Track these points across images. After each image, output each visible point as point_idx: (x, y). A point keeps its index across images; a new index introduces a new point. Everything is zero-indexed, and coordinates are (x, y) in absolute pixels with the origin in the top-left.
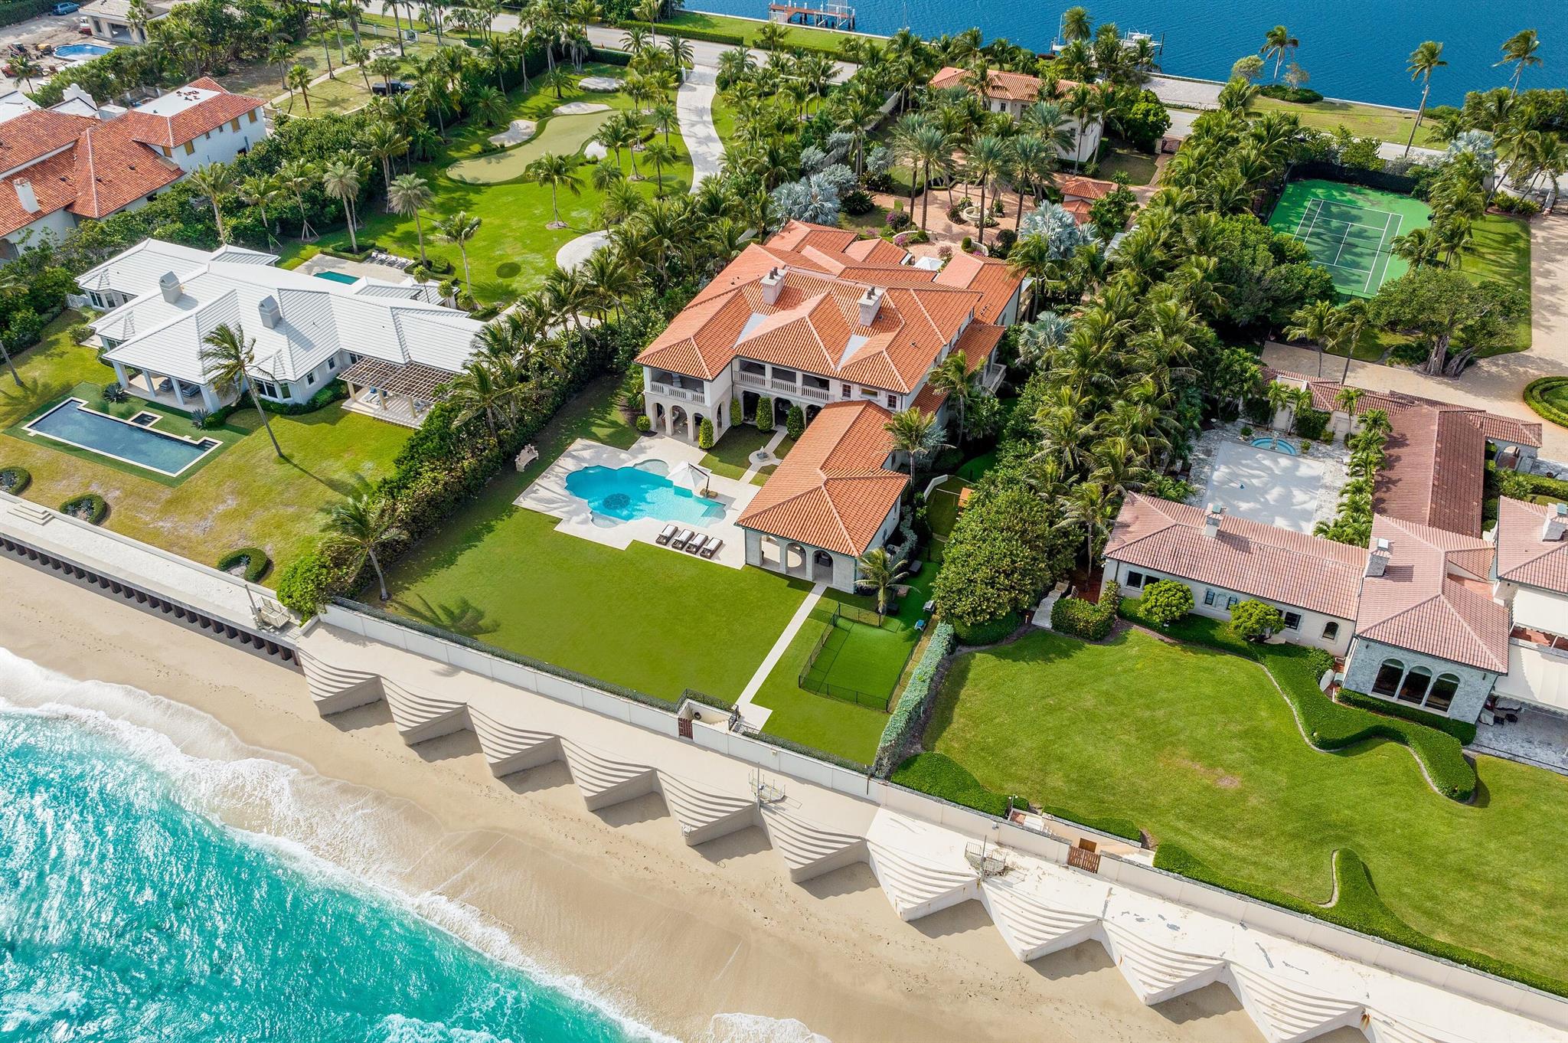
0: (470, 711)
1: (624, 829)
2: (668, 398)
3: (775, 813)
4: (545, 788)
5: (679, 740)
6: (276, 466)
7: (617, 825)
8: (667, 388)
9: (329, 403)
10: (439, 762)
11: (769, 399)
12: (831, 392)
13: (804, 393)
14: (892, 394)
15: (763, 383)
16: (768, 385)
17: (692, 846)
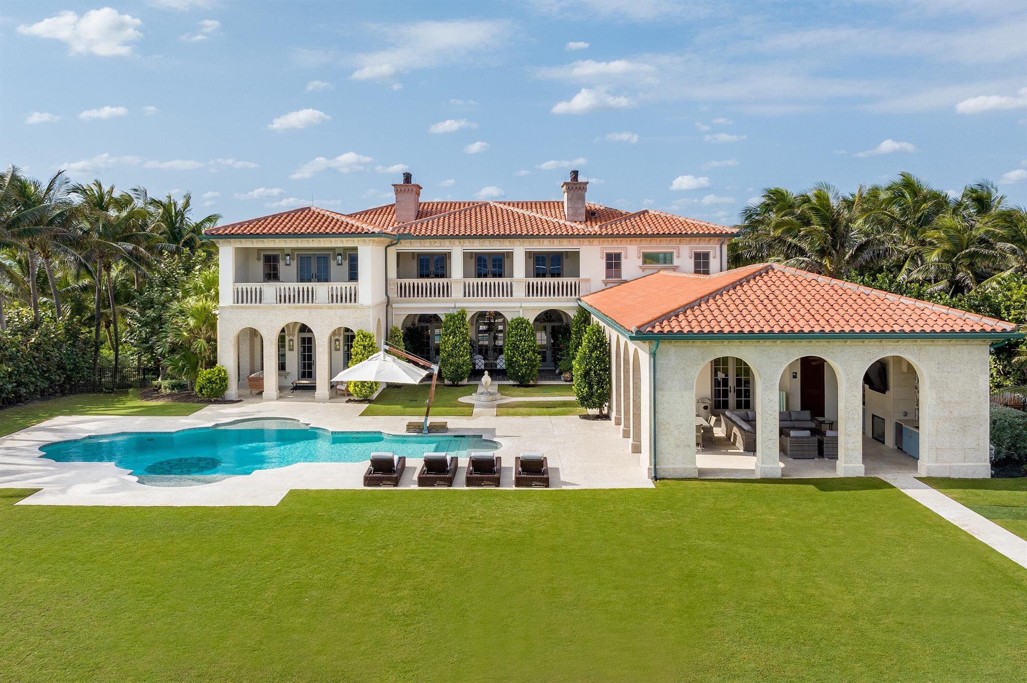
2: (271, 312)
8: (270, 289)
11: (462, 314)
12: (583, 274)
13: (531, 290)
14: (702, 247)
15: (445, 291)
16: (457, 292)
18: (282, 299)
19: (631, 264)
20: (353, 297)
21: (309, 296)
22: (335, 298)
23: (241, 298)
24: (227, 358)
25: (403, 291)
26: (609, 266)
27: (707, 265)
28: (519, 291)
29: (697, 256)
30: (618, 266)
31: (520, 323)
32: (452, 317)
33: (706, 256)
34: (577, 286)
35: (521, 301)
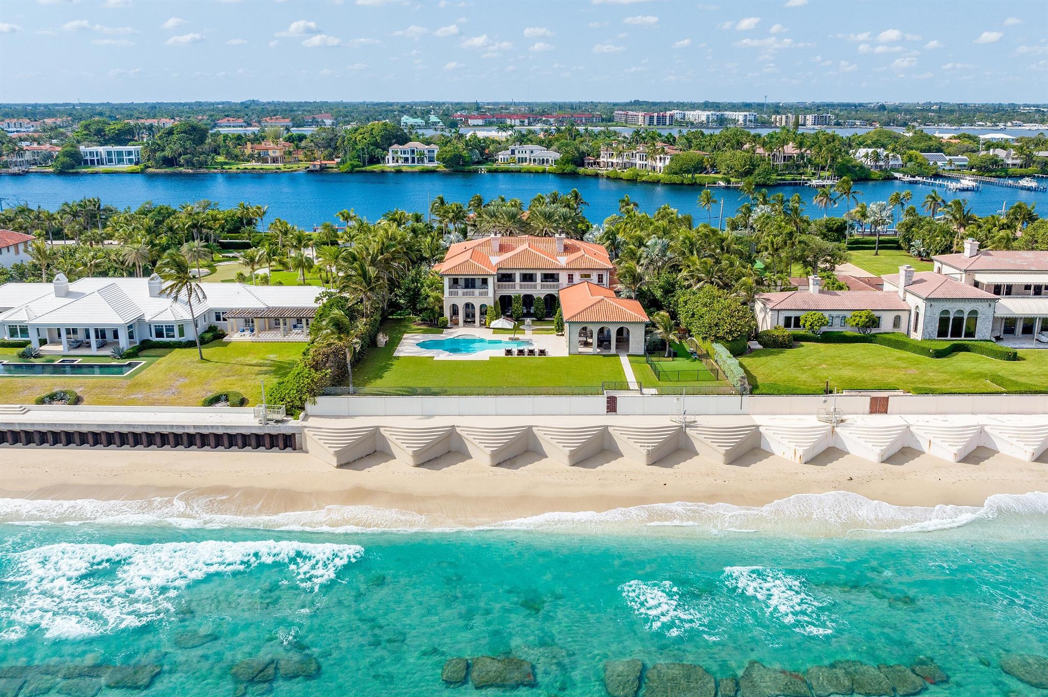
0: (458, 430)
2: (461, 298)
3: (697, 427)
4: (531, 463)
5: (607, 415)
6: (200, 365)
7: (595, 467)
8: (460, 291)
9: (211, 341)
10: (445, 469)
11: (519, 295)
12: (560, 282)
13: (542, 287)
14: (601, 272)
15: (514, 287)
16: (518, 287)
17: (651, 465)
18: (464, 294)
19: (577, 278)
20: (487, 293)
21: (473, 294)
22: (480, 294)
23: (451, 294)
24: (447, 313)
25: (499, 287)
26: (569, 278)
27: (602, 278)
28: (539, 287)
29: (599, 275)
30: (572, 277)
31: (539, 299)
32: (516, 297)
33: (602, 275)
34: (558, 286)
35: (539, 290)
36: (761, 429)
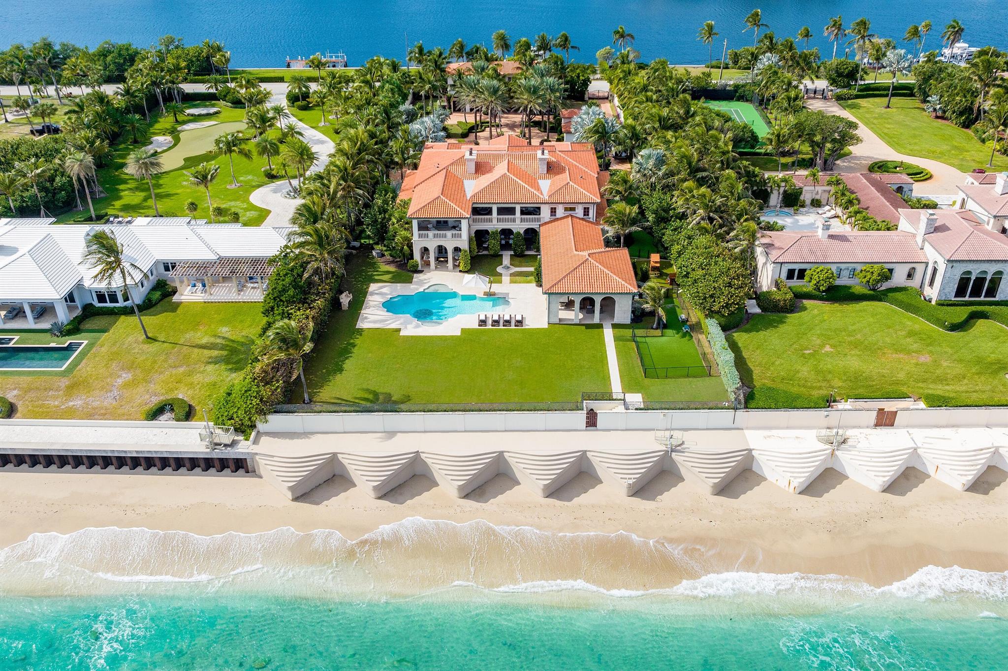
0: (423, 456)
1: (576, 500)
2: (432, 241)
3: (683, 452)
4: (502, 494)
5: (586, 430)
6: (146, 346)
7: (570, 500)
8: (431, 234)
9: (161, 300)
10: (409, 502)
11: (497, 231)
12: (542, 215)
13: (522, 220)
14: (586, 206)
15: (490, 221)
16: (495, 221)
17: (632, 496)
18: (435, 236)
19: (560, 212)
20: (460, 236)
21: (445, 236)
22: (453, 236)
23: (420, 236)
24: (417, 256)
25: (474, 221)
26: (552, 212)
27: (588, 212)
28: (518, 221)
29: (585, 208)
30: (555, 212)
31: (518, 233)
32: (493, 232)
33: (588, 208)
34: (539, 220)
35: (518, 225)
36: (754, 453)
